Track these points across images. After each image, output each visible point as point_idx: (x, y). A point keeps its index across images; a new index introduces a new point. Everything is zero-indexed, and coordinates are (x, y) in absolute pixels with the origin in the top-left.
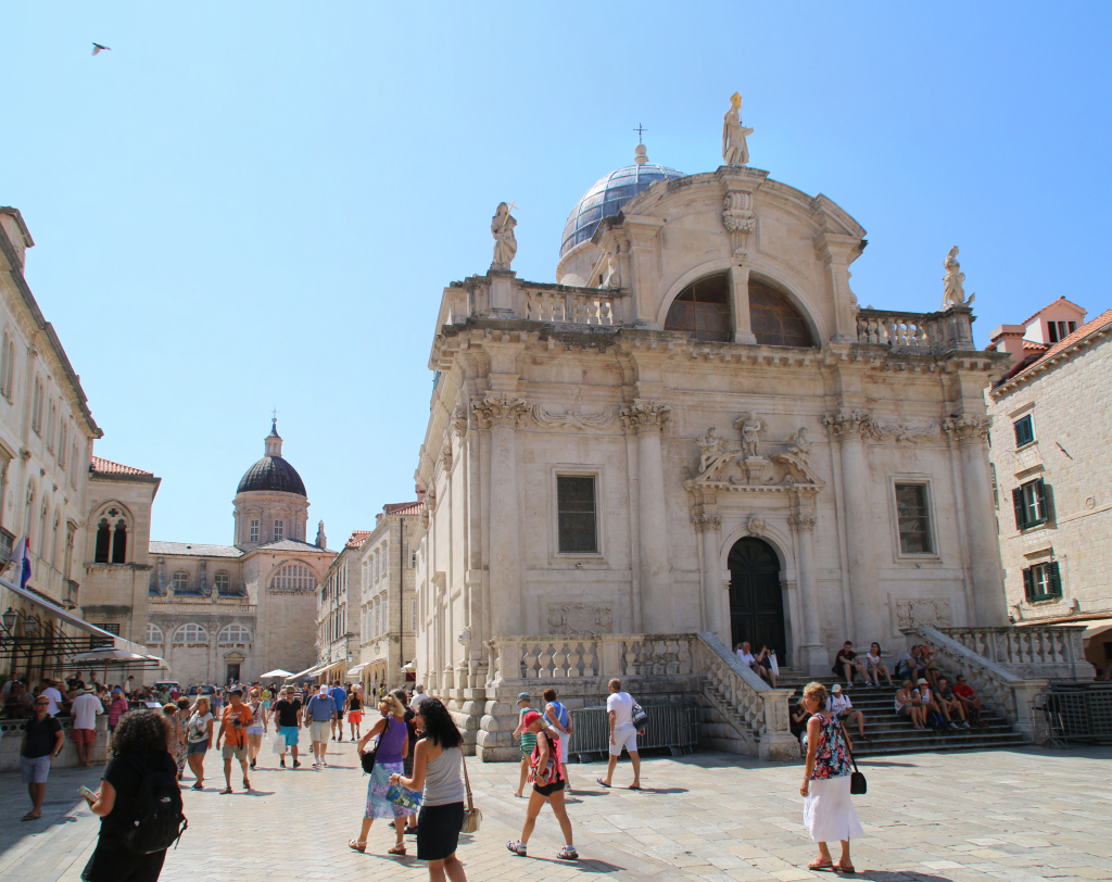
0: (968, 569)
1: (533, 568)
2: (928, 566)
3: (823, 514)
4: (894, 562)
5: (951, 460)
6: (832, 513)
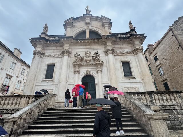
0: (143, 80)
1: (38, 82)
2: (132, 79)
3: (104, 69)
4: (123, 79)
5: (135, 57)
6: (106, 69)
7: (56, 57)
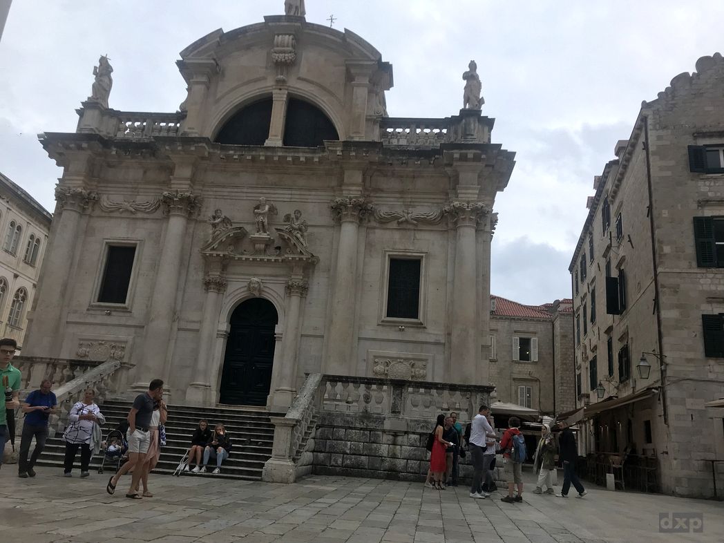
0: (448, 334)
1: (76, 312)
2: (411, 330)
4: (378, 325)
5: (448, 240)
6: (325, 280)
7: (139, 215)
